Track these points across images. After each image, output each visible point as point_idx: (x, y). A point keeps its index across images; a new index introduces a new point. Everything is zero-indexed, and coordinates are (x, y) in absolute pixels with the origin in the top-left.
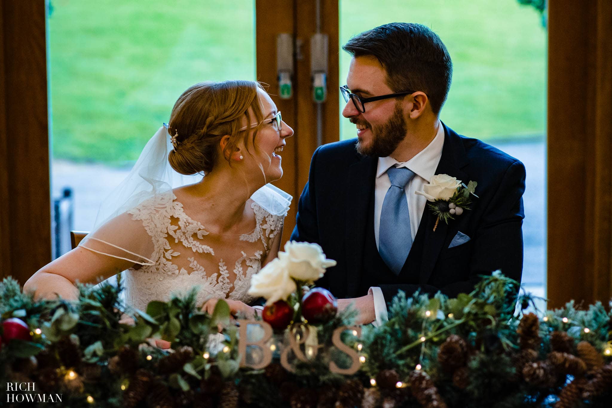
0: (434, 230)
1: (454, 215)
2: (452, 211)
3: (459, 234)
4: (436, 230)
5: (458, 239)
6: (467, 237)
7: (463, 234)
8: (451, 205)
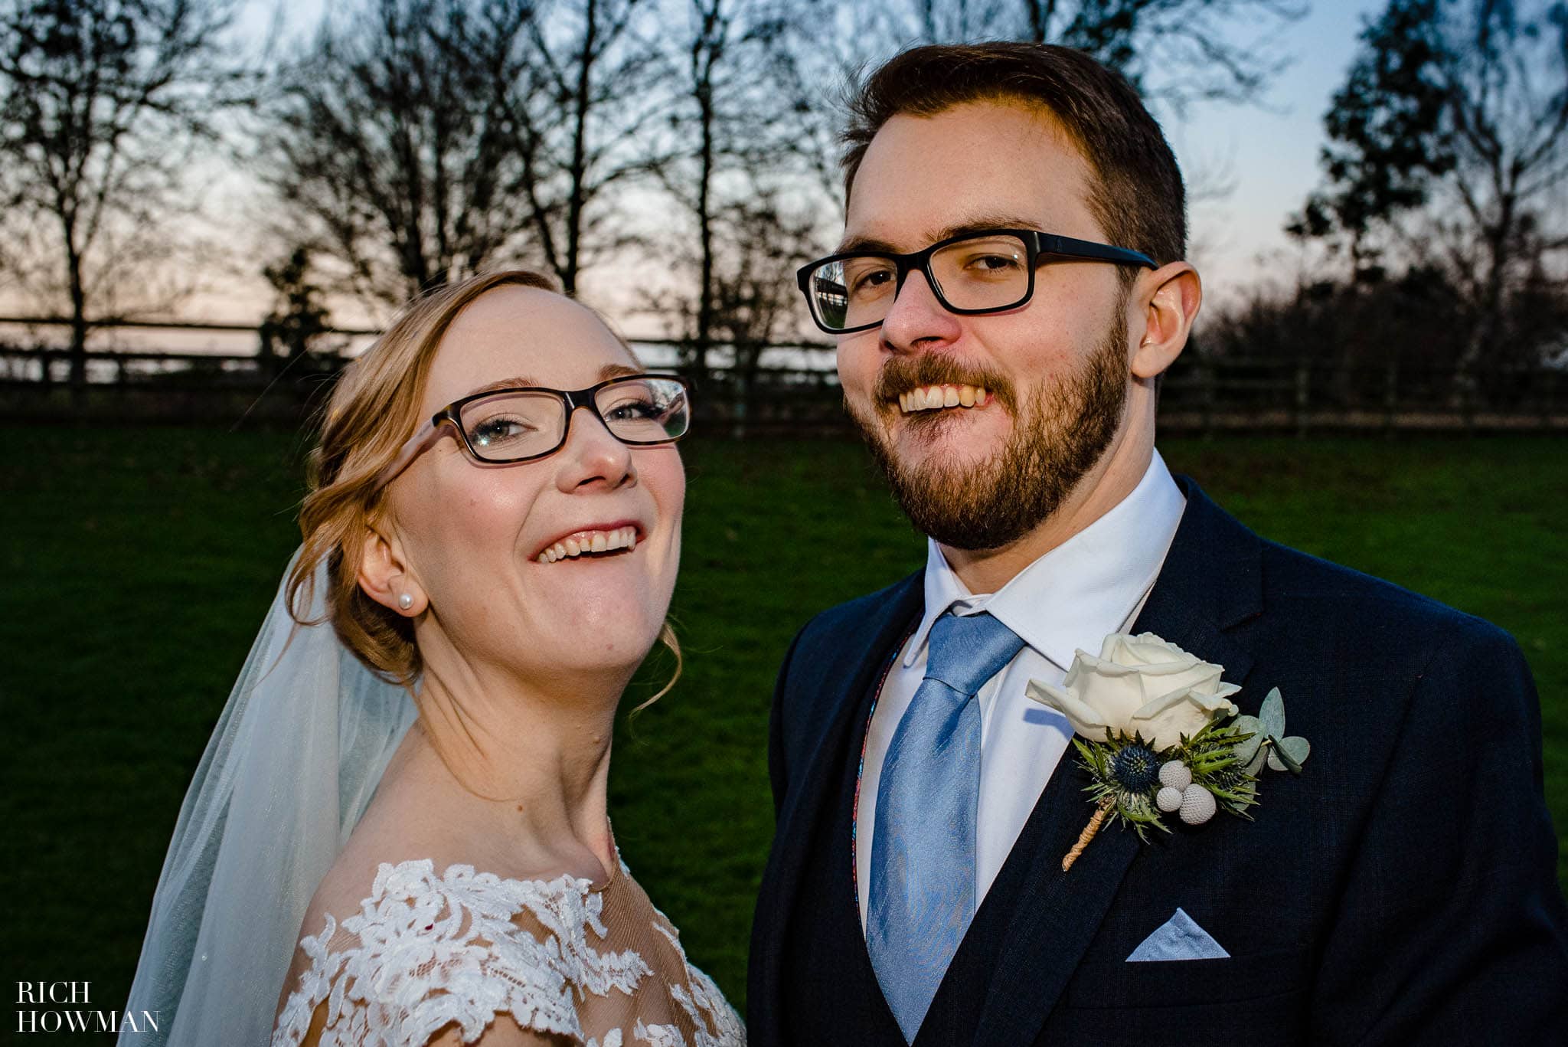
0: (1067, 862)
1: (1172, 817)
2: (1168, 798)
3: (1180, 923)
4: (1074, 865)
5: (1172, 943)
6: (1212, 946)
7: (1196, 928)
8: (1173, 772)
